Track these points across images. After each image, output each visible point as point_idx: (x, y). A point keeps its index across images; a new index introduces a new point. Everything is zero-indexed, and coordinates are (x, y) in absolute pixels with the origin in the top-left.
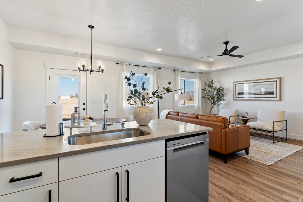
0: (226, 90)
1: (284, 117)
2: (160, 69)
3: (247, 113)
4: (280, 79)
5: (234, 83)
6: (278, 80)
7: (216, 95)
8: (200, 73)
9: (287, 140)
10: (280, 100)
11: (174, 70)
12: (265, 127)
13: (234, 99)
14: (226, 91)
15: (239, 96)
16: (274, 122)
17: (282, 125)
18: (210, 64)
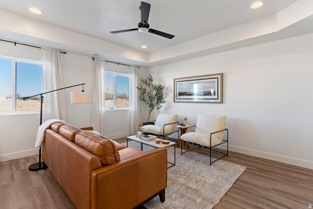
0: (167, 89)
1: (225, 125)
2: (65, 53)
3: (186, 119)
4: (222, 75)
5: (174, 80)
6: (219, 77)
7: (156, 95)
8: (137, 66)
9: (228, 156)
10: (222, 102)
11: (93, 59)
12: (201, 141)
13: (174, 101)
14: (167, 91)
15: (181, 97)
16: (211, 134)
17: (222, 136)
18: (147, 54)
